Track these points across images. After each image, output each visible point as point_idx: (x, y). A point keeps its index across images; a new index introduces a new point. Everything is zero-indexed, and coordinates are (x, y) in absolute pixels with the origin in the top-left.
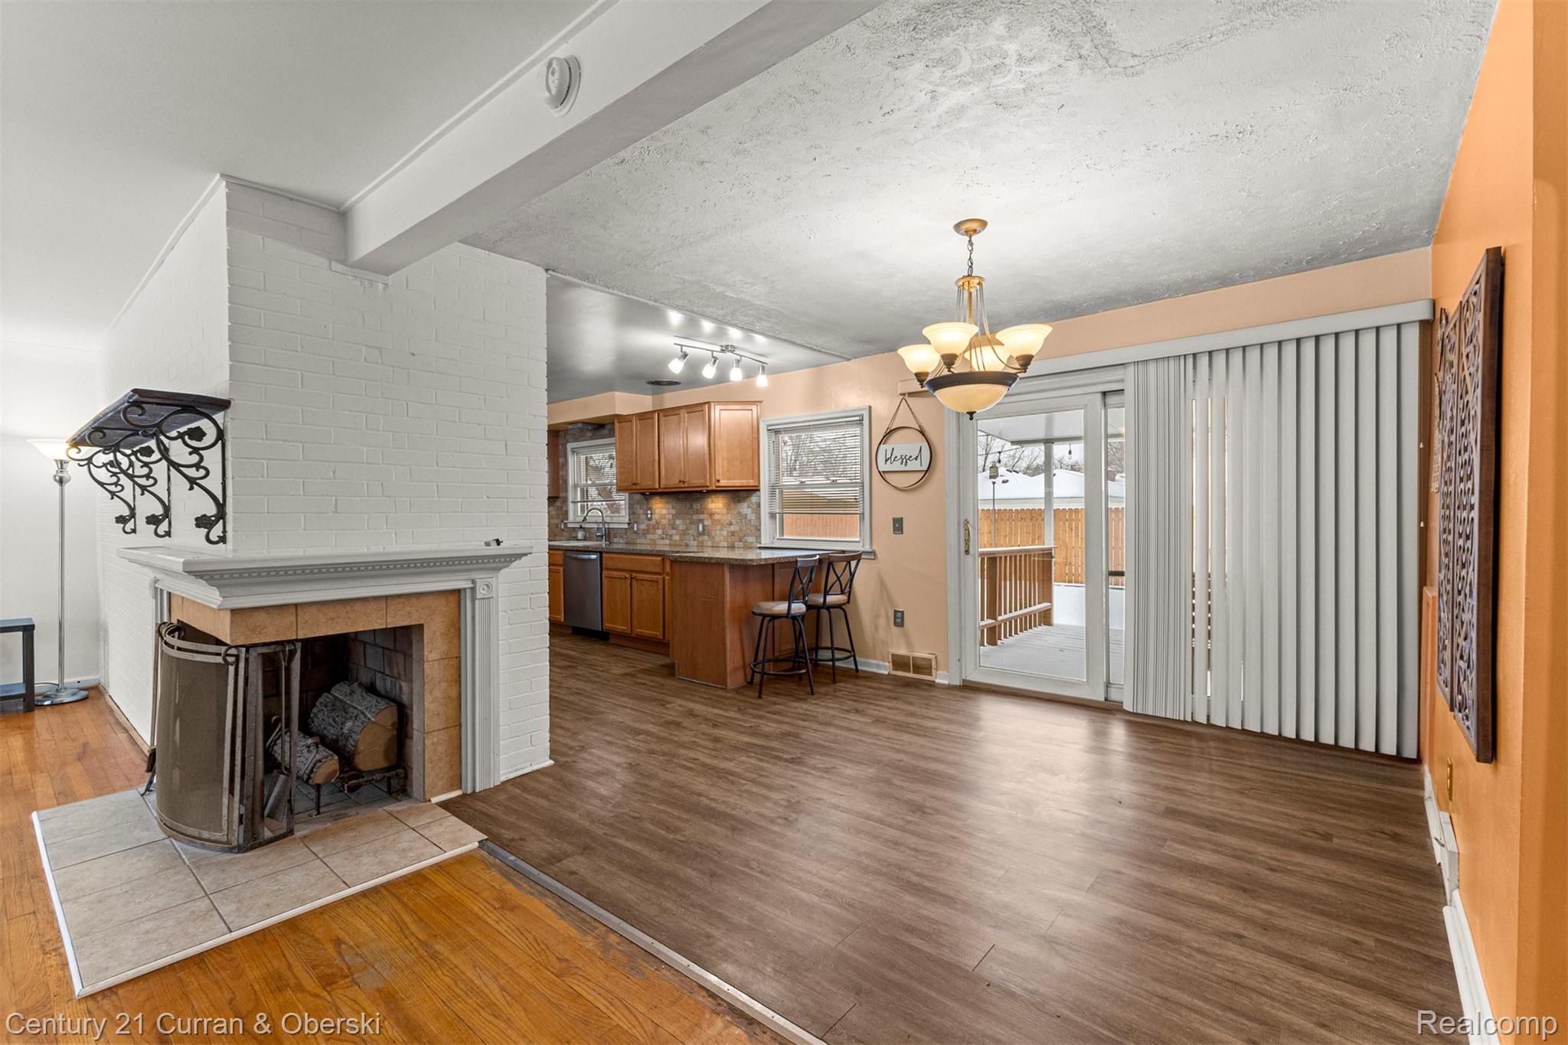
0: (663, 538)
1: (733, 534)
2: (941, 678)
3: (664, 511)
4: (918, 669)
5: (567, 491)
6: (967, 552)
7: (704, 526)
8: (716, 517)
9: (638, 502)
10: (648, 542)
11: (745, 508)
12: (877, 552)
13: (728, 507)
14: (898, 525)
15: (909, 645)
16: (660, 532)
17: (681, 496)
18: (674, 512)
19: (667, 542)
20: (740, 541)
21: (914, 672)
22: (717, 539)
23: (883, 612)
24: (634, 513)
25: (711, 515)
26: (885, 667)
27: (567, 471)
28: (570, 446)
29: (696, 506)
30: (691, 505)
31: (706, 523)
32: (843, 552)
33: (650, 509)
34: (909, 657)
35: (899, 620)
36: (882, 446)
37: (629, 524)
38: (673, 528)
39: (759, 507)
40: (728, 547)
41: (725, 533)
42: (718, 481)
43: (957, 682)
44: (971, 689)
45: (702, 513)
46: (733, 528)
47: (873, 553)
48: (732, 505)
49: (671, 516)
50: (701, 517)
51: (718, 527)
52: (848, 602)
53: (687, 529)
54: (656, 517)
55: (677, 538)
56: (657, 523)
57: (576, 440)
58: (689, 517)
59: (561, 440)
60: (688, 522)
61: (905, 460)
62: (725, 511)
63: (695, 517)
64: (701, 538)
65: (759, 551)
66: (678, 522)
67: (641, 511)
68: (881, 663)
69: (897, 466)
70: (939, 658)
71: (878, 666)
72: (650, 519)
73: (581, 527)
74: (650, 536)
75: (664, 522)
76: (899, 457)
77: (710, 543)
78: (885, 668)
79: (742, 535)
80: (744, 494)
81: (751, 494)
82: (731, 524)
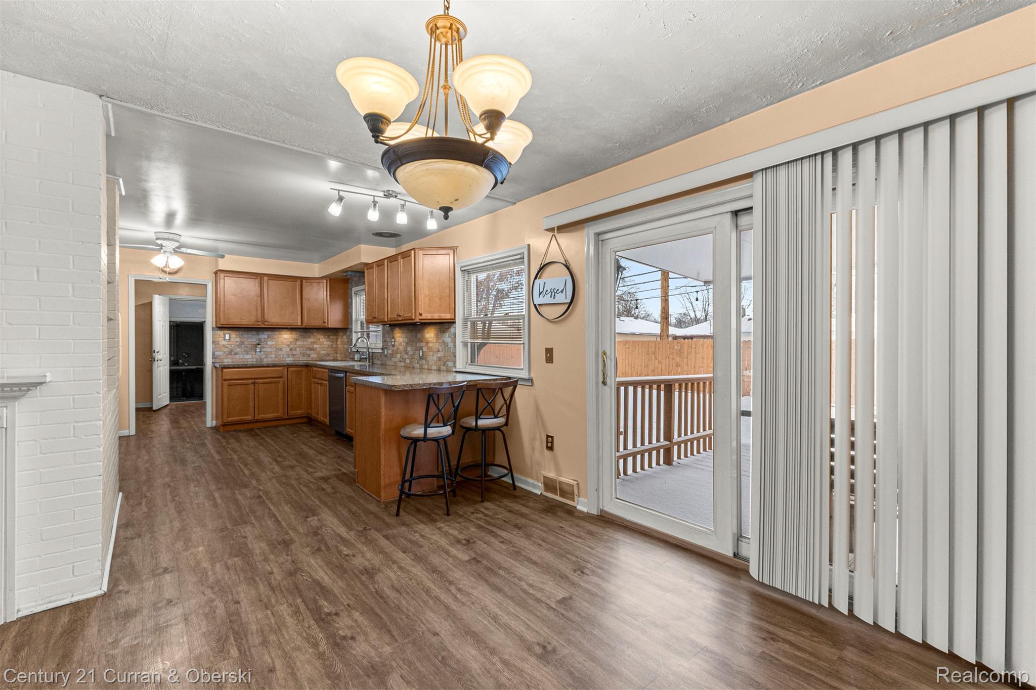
0: (400, 361)
1: (440, 359)
2: (583, 505)
3: (401, 340)
4: (563, 493)
5: (352, 324)
6: (604, 383)
7: (423, 352)
8: (430, 345)
9: (388, 332)
10: (393, 364)
11: (447, 338)
12: (534, 380)
13: (437, 336)
14: (549, 355)
15: (558, 470)
16: (399, 356)
17: (410, 328)
18: (406, 340)
19: (403, 364)
20: (444, 366)
21: (562, 496)
22: (430, 364)
23: (538, 436)
24: (385, 341)
25: (427, 343)
26: (537, 487)
27: (352, 308)
28: (354, 289)
29: (419, 335)
30: (416, 334)
31: (424, 349)
32: (510, 378)
33: (393, 338)
34: (556, 481)
35: (550, 445)
36: (536, 281)
37: (382, 349)
38: (406, 353)
39: (455, 337)
40: (437, 370)
41: (435, 358)
42: (421, 315)
43: (594, 512)
44: (606, 520)
45: (422, 342)
46: (440, 354)
47: (531, 380)
48: (439, 335)
49: (405, 344)
50: (422, 344)
51: (431, 353)
52: (506, 424)
53: (414, 354)
54: (397, 344)
55: (408, 361)
56: (398, 349)
57: (357, 285)
58: (415, 344)
59: (350, 286)
60: (414, 348)
61: (554, 293)
62: (435, 340)
63: (418, 345)
64: (421, 362)
65: (454, 374)
66: (409, 348)
67: (389, 340)
68: (536, 483)
69: (547, 299)
70: (580, 485)
71: (534, 486)
72: (393, 346)
73: (357, 351)
74: (394, 359)
76: (549, 291)
77: (426, 367)
78: (538, 489)
79: (445, 360)
80: (446, 326)
81: (451, 326)
82: (438, 351)
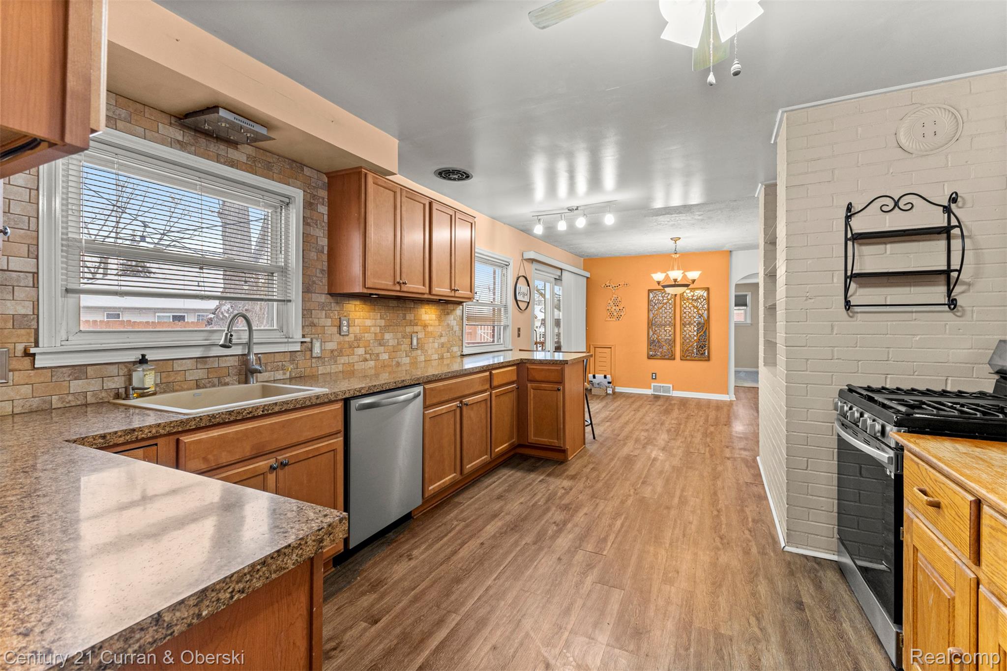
0: (366, 360)
1: (443, 345)
7: (418, 339)
8: (430, 329)
9: (322, 306)
10: (340, 368)
11: (451, 321)
13: (440, 319)
14: (519, 332)
16: (360, 351)
17: (393, 303)
18: (383, 323)
19: (371, 363)
20: (448, 352)
22: (430, 352)
24: (313, 325)
25: (425, 326)
29: (411, 316)
30: (405, 315)
31: (420, 336)
33: (344, 318)
36: (517, 284)
38: (380, 345)
39: (463, 319)
40: (439, 359)
41: (436, 345)
45: (417, 325)
46: (443, 340)
47: (512, 350)
48: (442, 316)
49: (378, 329)
50: (416, 329)
51: (431, 340)
53: (398, 344)
55: (385, 356)
56: (357, 339)
58: (401, 329)
60: (399, 335)
61: (524, 294)
62: (437, 323)
63: (409, 329)
64: (414, 354)
65: (461, 359)
67: (329, 322)
69: (522, 298)
72: (345, 334)
74: (343, 360)
75: (368, 336)
77: (422, 358)
79: (449, 346)
80: (450, 307)
81: (456, 308)
82: (441, 336)
